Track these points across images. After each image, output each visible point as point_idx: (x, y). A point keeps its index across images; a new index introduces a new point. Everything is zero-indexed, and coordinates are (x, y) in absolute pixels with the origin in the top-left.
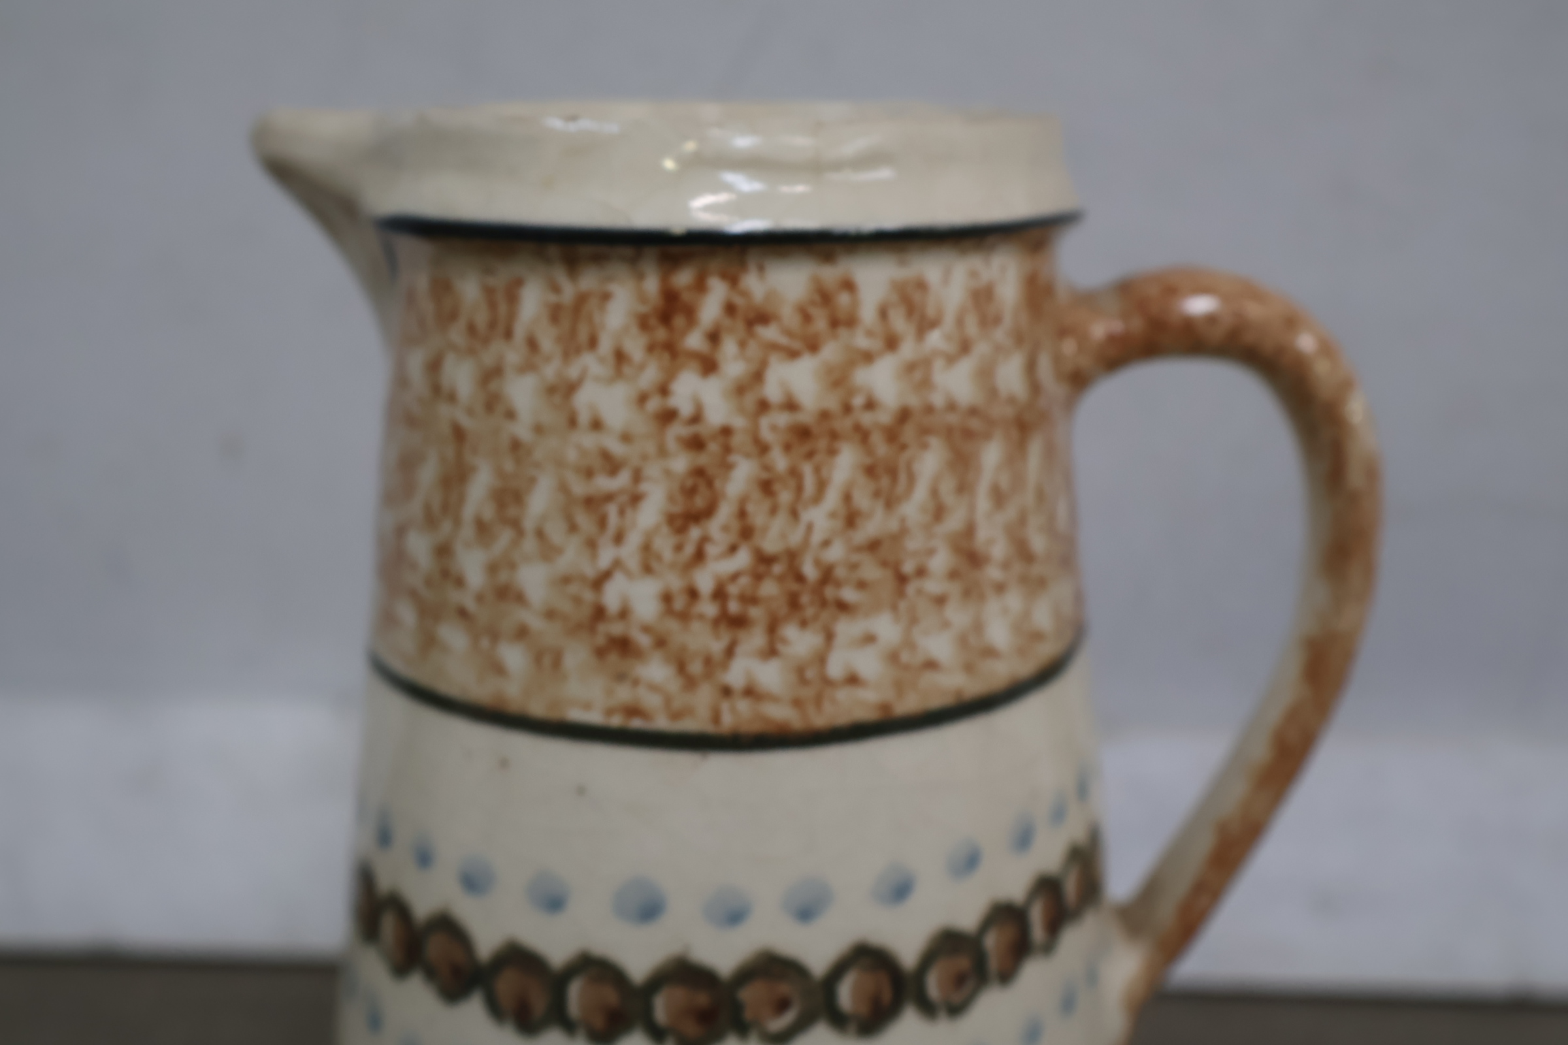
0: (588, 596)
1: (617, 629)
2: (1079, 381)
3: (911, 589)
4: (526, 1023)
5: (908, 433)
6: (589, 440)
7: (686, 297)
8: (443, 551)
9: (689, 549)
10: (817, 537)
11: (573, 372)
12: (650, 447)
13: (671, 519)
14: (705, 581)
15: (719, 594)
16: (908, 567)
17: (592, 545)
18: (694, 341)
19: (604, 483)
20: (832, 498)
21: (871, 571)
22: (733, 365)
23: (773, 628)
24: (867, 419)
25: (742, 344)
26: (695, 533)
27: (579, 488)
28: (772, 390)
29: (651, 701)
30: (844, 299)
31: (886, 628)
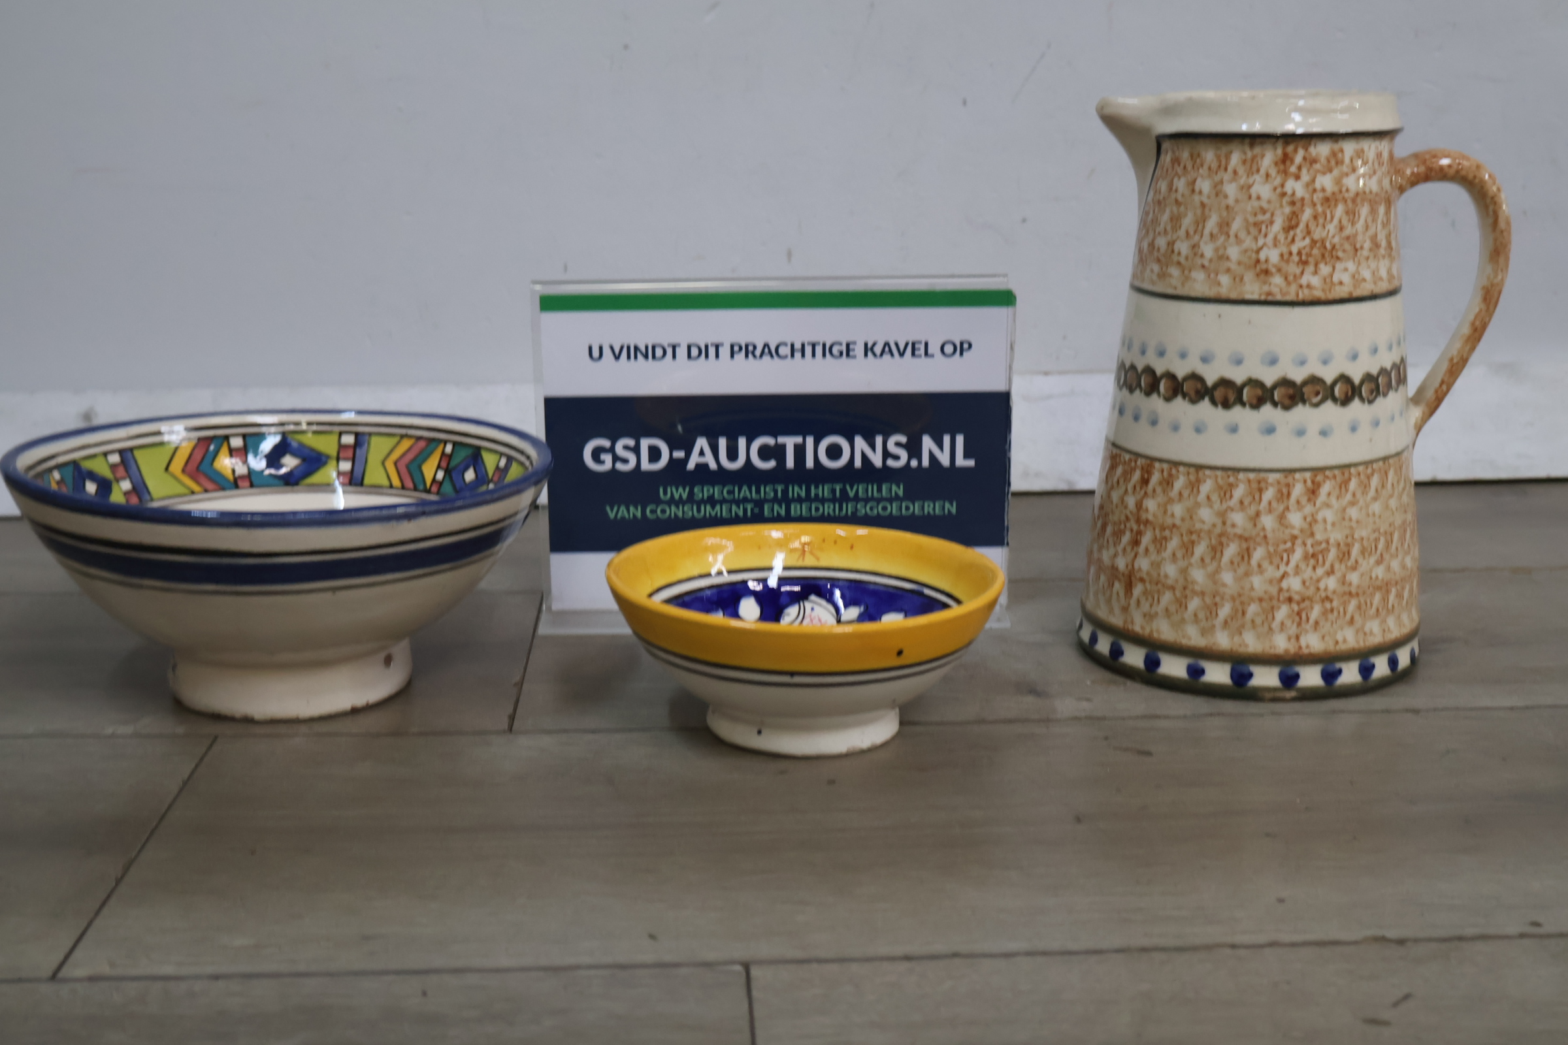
0: (1254, 256)
1: (1264, 266)
2: (1402, 190)
3: (1359, 253)
4: (1226, 405)
5: (1359, 200)
6: (1256, 204)
7: (1291, 155)
8: (1195, 247)
9: (1290, 238)
10: (1331, 234)
11: (1251, 181)
12: (1278, 205)
13: (1284, 229)
14: (1295, 249)
15: (1299, 253)
16: (1358, 246)
17: (1256, 239)
18: (1293, 169)
19: (1260, 217)
20: (1336, 221)
21: (1347, 246)
22: (1305, 177)
23: (1316, 265)
24: (1346, 195)
25: (1308, 171)
26: (1292, 233)
27: (1251, 219)
28: (1318, 185)
29: (1275, 290)
30: (1340, 155)
31: (1351, 266)
